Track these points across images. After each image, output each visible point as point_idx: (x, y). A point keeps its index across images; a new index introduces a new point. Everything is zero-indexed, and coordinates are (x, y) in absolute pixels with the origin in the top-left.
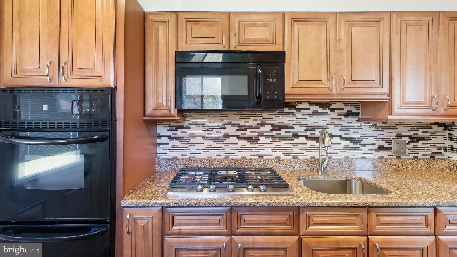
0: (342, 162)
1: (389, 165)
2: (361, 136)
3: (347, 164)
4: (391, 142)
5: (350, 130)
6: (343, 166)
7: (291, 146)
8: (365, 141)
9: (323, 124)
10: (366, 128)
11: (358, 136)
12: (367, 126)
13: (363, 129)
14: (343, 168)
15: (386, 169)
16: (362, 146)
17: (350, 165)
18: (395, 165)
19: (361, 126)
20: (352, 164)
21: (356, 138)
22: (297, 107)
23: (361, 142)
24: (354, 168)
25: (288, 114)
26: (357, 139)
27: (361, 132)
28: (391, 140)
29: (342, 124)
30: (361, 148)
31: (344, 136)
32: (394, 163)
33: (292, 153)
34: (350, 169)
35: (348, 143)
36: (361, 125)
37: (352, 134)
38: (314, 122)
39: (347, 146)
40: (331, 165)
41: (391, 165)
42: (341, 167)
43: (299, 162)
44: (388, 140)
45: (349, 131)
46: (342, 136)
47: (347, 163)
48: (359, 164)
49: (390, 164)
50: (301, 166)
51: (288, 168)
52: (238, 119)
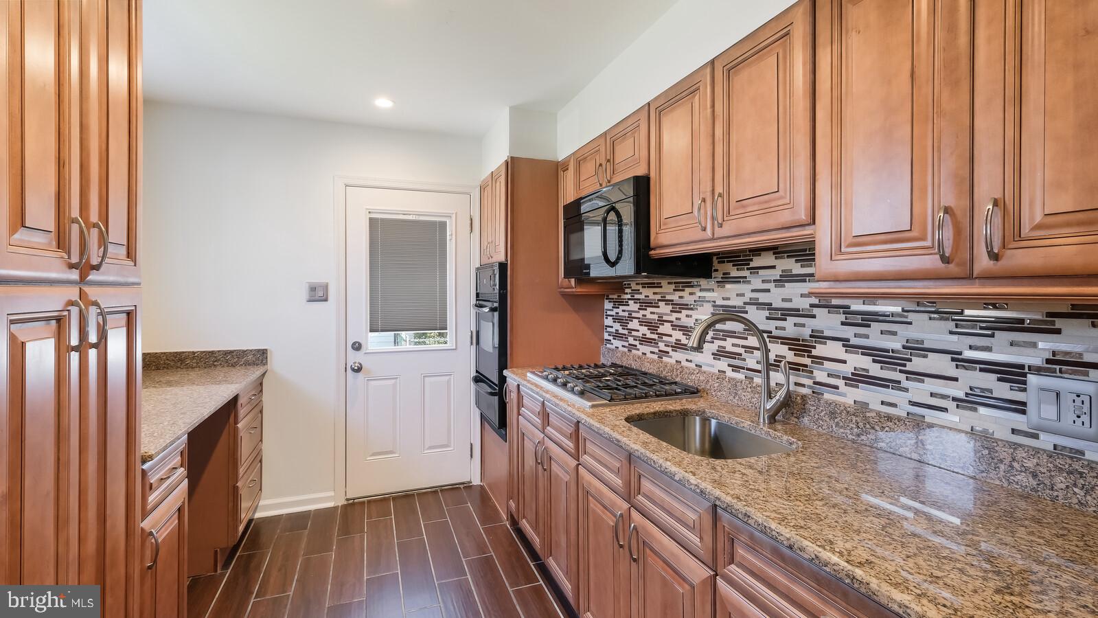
0: (839, 412)
1: (1002, 467)
2: (904, 347)
3: (854, 421)
4: (1025, 383)
5: (872, 323)
6: (841, 424)
7: (741, 350)
8: (917, 364)
9: (803, 304)
10: (919, 319)
11: (895, 344)
12: (926, 316)
13: (910, 323)
14: (842, 430)
15: (991, 475)
16: (907, 379)
17: (861, 425)
18: (1035, 476)
19: (906, 314)
20: (868, 426)
21: (887, 351)
22: (752, 264)
23: (905, 365)
24: (873, 437)
25: (737, 280)
26: (891, 354)
27: (905, 333)
28: (1025, 375)
29: (848, 307)
30: (905, 383)
31: (854, 341)
32: (1029, 464)
33: (743, 368)
34: (863, 437)
35: (864, 362)
36: (903, 310)
37: (875, 336)
38: (783, 300)
39: (864, 370)
40: (812, 413)
41: (1011, 466)
42: (837, 425)
43: (749, 390)
44: (1013, 374)
45: (869, 326)
46: (848, 340)
47: (854, 419)
48: (887, 429)
49: (1007, 461)
50: (753, 400)
51: (731, 398)
52: (672, 291)
